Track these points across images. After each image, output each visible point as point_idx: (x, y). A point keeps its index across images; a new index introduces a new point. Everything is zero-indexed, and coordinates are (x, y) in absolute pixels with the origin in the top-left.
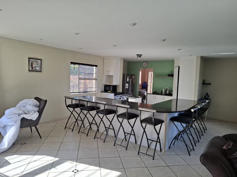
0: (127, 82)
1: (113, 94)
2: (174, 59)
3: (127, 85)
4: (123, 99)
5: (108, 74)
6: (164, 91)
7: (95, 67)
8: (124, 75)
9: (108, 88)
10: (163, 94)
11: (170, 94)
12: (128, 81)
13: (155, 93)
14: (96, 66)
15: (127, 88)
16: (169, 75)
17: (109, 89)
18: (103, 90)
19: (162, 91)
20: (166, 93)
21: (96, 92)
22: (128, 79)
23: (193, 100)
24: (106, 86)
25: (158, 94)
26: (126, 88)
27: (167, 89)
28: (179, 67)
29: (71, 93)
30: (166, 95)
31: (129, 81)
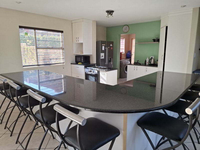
0: (102, 52)
1: (83, 66)
2: (160, 17)
3: (102, 54)
4: (93, 72)
5: (78, 42)
6: (147, 61)
7: (60, 34)
8: (97, 43)
9: (79, 59)
10: (146, 65)
11: (155, 65)
12: (103, 49)
13: (136, 63)
14: (62, 32)
15: (103, 58)
16: (154, 40)
17: (80, 61)
18: (74, 62)
19: (146, 61)
20: (151, 63)
21: (64, 64)
22: (103, 47)
23: (186, 73)
24: (77, 57)
25: (140, 65)
26: (101, 58)
27: (152, 58)
28: (167, 27)
29: (23, 66)
30: (151, 65)
31: (105, 49)
